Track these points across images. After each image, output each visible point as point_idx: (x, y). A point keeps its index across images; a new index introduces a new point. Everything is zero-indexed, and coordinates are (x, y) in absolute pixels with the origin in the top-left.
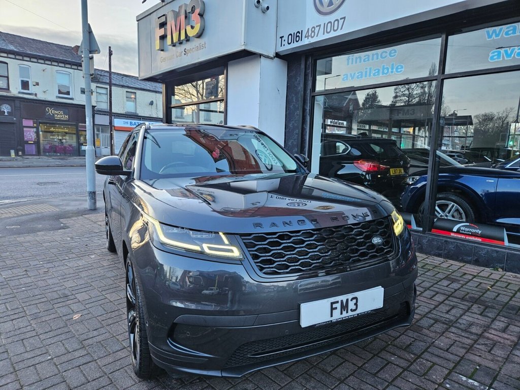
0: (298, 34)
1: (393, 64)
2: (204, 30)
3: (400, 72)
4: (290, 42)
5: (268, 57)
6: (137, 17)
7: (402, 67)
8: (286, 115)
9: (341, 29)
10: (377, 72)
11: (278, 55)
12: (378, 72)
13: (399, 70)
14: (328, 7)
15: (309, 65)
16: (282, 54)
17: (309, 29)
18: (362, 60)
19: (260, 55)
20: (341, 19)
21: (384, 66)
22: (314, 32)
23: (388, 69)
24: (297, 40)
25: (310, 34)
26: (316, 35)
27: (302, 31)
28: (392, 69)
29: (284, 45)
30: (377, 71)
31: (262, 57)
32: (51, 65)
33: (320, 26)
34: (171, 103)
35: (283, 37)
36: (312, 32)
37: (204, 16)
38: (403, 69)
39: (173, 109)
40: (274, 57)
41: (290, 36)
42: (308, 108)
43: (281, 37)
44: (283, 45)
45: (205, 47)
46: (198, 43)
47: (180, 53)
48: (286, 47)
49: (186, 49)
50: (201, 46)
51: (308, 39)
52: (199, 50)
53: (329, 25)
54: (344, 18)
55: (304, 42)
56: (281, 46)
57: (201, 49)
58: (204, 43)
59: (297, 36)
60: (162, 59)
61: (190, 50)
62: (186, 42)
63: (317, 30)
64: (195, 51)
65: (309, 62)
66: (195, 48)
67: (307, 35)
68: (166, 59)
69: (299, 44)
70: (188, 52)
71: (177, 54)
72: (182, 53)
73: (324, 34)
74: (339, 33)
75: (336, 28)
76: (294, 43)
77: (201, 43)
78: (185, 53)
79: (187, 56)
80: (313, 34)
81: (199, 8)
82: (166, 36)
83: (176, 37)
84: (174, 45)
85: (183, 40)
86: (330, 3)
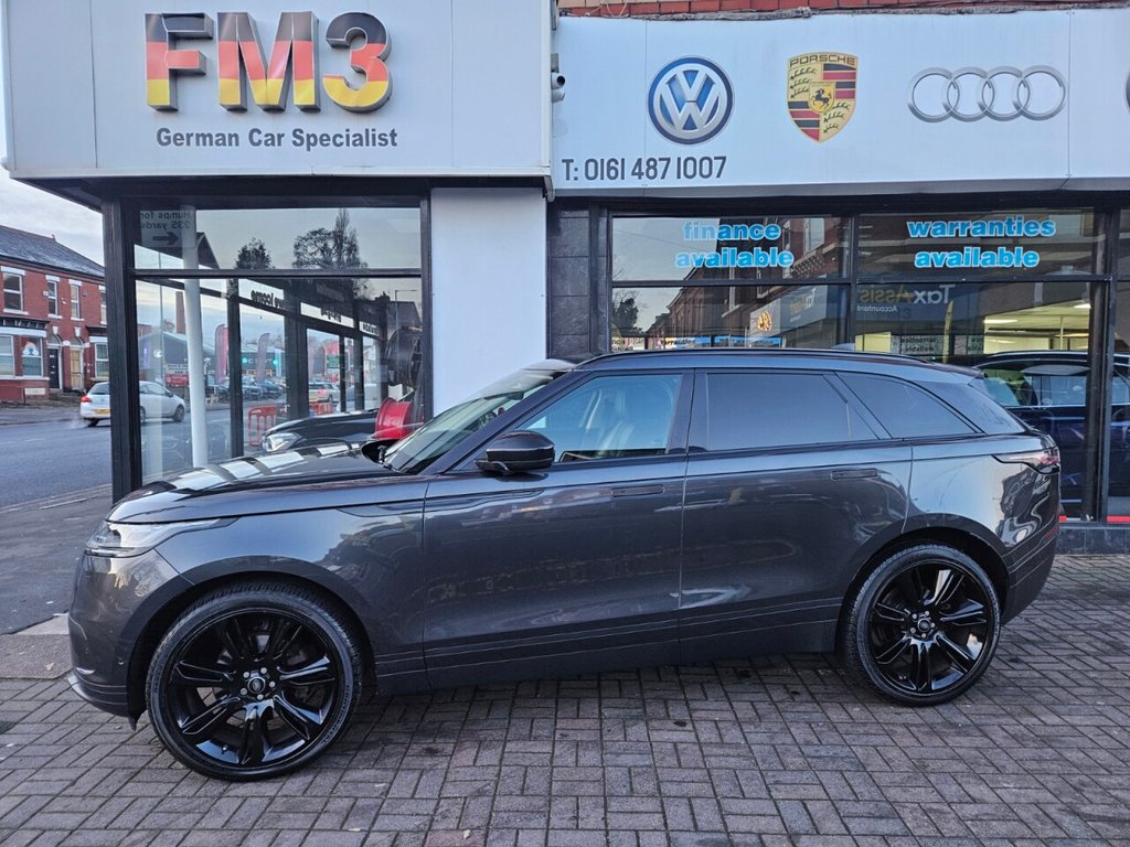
0: (613, 164)
3: (787, 264)
4: (591, 174)
7: (790, 258)
9: (718, 176)
10: (747, 259)
13: (785, 261)
14: (685, 128)
15: (605, 226)
17: (640, 160)
18: (716, 235)
22: (654, 167)
23: (765, 257)
24: (612, 175)
25: (644, 170)
26: (660, 174)
27: (623, 160)
30: (746, 257)
33: (668, 160)
35: (572, 161)
36: (649, 168)
38: (792, 261)
39: (138, 281)
41: (591, 165)
44: (572, 178)
45: (394, 144)
46: (359, 125)
47: (272, 136)
48: (580, 183)
49: (301, 132)
50: (374, 135)
51: (640, 178)
52: (367, 145)
53: (690, 163)
54: (724, 159)
55: (630, 183)
56: (568, 178)
57: (374, 144)
58: (388, 133)
59: (612, 167)
60: (164, 134)
61: (324, 139)
62: (302, 113)
63: (661, 166)
64: (348, 145)
65: (605, 220)
66: (348, 136)
67: (637, 171)
68: (193, 139)
69: (618, 184)
70: (312, 140)
71: (256, 137)
72: (280, 136)
73: (679, 177)
74: (713, 182)
75: (705, 172)
76: (602, 178)
77: (374, 130)
78: (298, 141)
79: (309, 149)
80: (652, 172)
81: (384, 42)
82: (199, 74)
83: (266, 90)
84: (238, 110)
85: (298, 106)
86: (690, 124)
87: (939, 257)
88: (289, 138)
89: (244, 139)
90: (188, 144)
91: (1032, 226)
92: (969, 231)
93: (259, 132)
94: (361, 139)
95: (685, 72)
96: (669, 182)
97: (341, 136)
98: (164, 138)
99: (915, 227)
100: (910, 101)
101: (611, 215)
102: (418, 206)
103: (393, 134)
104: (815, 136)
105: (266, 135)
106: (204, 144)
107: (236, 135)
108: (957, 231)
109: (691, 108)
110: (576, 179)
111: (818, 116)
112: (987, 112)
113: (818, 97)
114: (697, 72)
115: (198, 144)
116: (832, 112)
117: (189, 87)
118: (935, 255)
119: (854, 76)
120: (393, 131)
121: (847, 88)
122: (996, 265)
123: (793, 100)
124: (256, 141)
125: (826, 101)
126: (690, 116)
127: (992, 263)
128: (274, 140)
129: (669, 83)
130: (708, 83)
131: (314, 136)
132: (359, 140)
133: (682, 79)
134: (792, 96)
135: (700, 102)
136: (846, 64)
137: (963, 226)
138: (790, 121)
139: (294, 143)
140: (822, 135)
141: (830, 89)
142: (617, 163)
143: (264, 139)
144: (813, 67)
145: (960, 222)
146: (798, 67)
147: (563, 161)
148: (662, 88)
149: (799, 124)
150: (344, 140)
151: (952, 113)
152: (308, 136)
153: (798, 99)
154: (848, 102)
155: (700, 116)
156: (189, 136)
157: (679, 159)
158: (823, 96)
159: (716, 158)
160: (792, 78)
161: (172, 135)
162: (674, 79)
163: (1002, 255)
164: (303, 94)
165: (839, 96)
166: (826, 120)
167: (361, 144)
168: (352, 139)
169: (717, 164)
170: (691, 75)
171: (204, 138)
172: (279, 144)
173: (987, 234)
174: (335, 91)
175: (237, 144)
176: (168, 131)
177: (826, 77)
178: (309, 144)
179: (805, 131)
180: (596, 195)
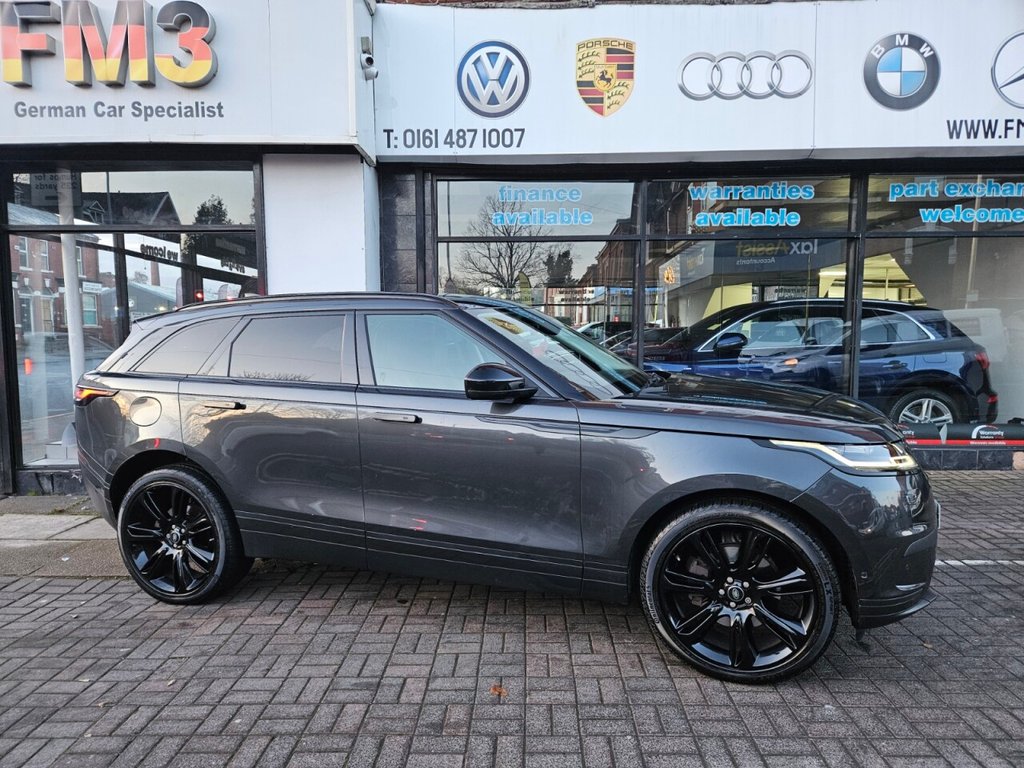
0: (427, 134)
1: (576, 211)
2: (214, 75)
3: (588, 222)
4: (409, 142)
5: (370, 163)
8: (381, 272)
9: (519, 145)
11: (377, 162)
14: (488, 103)
15: (429, 189)
16: (382, 161)
17: (451, 131)
18: (527, 196)
19: (362, 158)
21: (562, 211)
22: (463, 138)
23: (570, 217)
24: (427, 144)
25: (454, 139)
26: (468, 145)
27: (436, 131)
28: (576, 217)
30: (552, 215)
33: (475, 131)
35: (392, 131)
36: (459, 137)
38: (592, 220)
39: (13, 236)
41: (409, 135)
42: (431, 263)
43: (389, 132)
44: (392, 146)
45: (221, 115)
46: (190, 99)
47: (114, 108)
48: (400, 151)
49: (139, 104)
50: (203, 108)
51: (451, 147)
52: (198, 116)
53: (494, 134)
54: (523, 130)
55: (443, 151)
56: (389, 146)
57: (203, 116)
58: (216, 105)
59: (426, 137)
60: (20, 107)
61: (159, 111)
62: (140, 88)
63: (468, 137)
64: (180, 116)
65: (429, 183)
66: (180, 108)
67: (448, 140)
68: (46, 111)
69: (432, 152)
70: (149, 111)
71: (100, 109)
72: (121, 108)
73: (485, 146)
74: (513, 151)
75: (507, 142)
76: (419, 146)
77: (203, 103)
78: (137, 113)
79: (146, 120)
80: (461, 142)
81: (207, 26)
82: (49, 54)
83: (106, 68)
84: (85, 85)
85: (135, 82)
86: (493, 100)
87: (716, 217)
88: (128, 110)
89: (90, 110)
90: (42, 115)
91: (794, 190)
92: (741, 194)
93: (103, 105)
94: (192, 111)
95: (488, 54)
96: (478, 150)
97: (174, 109)
98: (20, 110)
99: (695, 191)
100: (680, 82)
101: (435, 179)
102: (251, 169)
103: (220, 107)
104: (600, 111)
105: (109, 108)
106: (56, 115)
107: (83, 108)
108: (731, 194)
109: (493, 86)
110: (396, 147)
111: (602, 94)
112: (745, 91)
113: (602, 78)
114: (498, 54)
115: (50, 115)
116: (614, 90)
117: (41, 66)
118: (713, 216)
119: (632, 59)
120: (220, 104)
121: (627, 69)
122: (763, 224)
123: (581, 79)
124: (100, 112)
125: (609, 80)
126: (493, 93)
127: (760, 222)
128: (116, 111)
129: (475, 63)
130: (508, 64)
131: (151, 108)
132: (190, 112)
133: (485, 60)
134: (580, 76)
135: (501, 80)
136: (625, 49)
137: (736, 190)
138: (579, 98)
139: (134, 114)
140: (606, 110)
141: (612, 70)
142: (431, 133)
143: (107, 111)
144: (597, 51)
145: (733, 187)
146: (585, 51)
147: (385, 131)
148: (469, 68)
149: (587, 100)
150: (177, 111)
151: (715, 92)
152: (146, 108)
153: (586, 78)
154: (628, 82)
155: (502, 93)
156: (42, 108)
157: (484, 131)
158: (607, 77)
159: (516, 130)
160: (580, 60)
161: (27, 108)
162: (478, 59)
163: (769, 215)
164: (138, 71)
165: (620, 76)
166: (609, 98)
167: (192, 115)
168: (183, 111)
169: (517, 135)
170: (493, 56)
171: (55, 110)
172: (121, 115)
173: (756, 198)
174: (165, 68)
175: (84, 115)
176: (23, 104)
177: (609, 60)
178: (146, 115)
179: (591, 107)
180: (414, 161)
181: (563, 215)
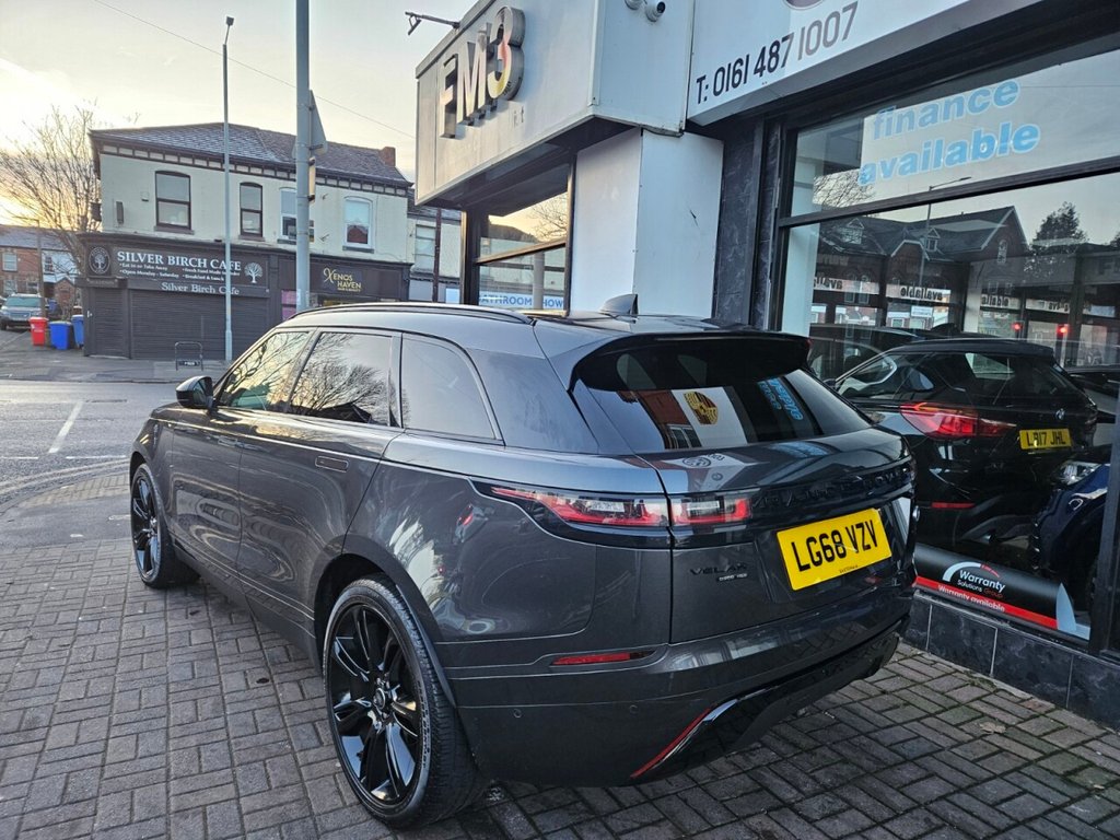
0: (738, 66)
1: (1005, 127)
3: (1026, 147)
4: (718, 90)
5: (662, 132)
6: (417, 69)
7: (1034, 134)
8: (716, 279)
9: (845, 38)
10: (960, 152)
11: (691, 126)
12: (962, 153)
13: (1024, 143)
15: (775, 147)
16: (704, 123)
17: (764, 49)
18: (917, 122)
19: (642, 129)
20: (845, 9)
21: (978, 133)
22: (776, 54)
23: (990, 141)
24: (736, 82)
25: (766, 64)
26: (780, 63)
27: (748, 57)
28: (1005, 139)
29: (705, 99)
30: (958, 148)
31: (645, 132)
32: (338, 186)
33: (792, 37)
34: (478, 255)
35: (704, 78)
36: (772, 56)
37: (523, 47)
38: (1037, 139)
39: (481, 267)
40: (681, 131)
41: (720, 74)
42: (768, 260)
43: (701, 80)
44: (702, 100)
45: (522, 120)
48: (708, 104)
51: (763, 75)
53: (815, 30)
54: (854, 6)
55: (753, 85)
56: (700, 101)
59: (738, 70)
63: (783, 49)
67: (759, 66)
69: (741, 91)
73: (800, 57)
74: (838, 48)
75: (831, 36)
76: (727, 90)
77: (515, 112)
80: (773, 63)
81: (511, 28)
84: (471, 123)
96: (793, 66)
120: (522, 109)
142: (742, 64)
147: (697, 81)
174: (492, 86)
180: (735, 111)
181: (978, 141)
